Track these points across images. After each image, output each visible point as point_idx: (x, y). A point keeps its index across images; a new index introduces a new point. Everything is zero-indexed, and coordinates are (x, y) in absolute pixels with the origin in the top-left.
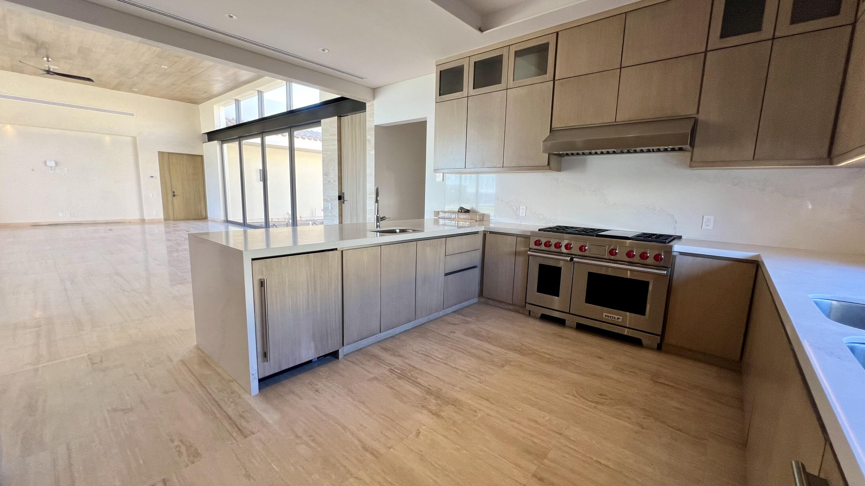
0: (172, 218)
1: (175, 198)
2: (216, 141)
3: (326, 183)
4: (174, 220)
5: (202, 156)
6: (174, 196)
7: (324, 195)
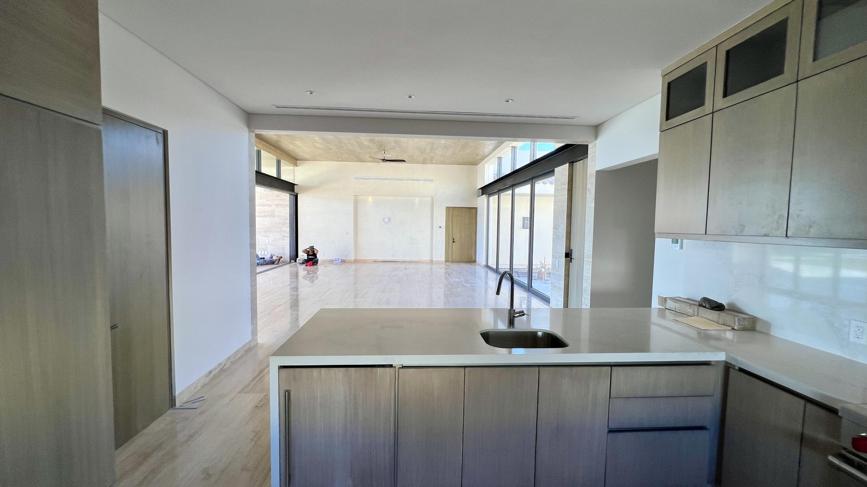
0: (450, 260)
1: (454, 244)
2: (484, 195)
3: (556, 238)
4: (452, 262)
5: (476, 208)
6: (454, 242)
7: (553, 252)
